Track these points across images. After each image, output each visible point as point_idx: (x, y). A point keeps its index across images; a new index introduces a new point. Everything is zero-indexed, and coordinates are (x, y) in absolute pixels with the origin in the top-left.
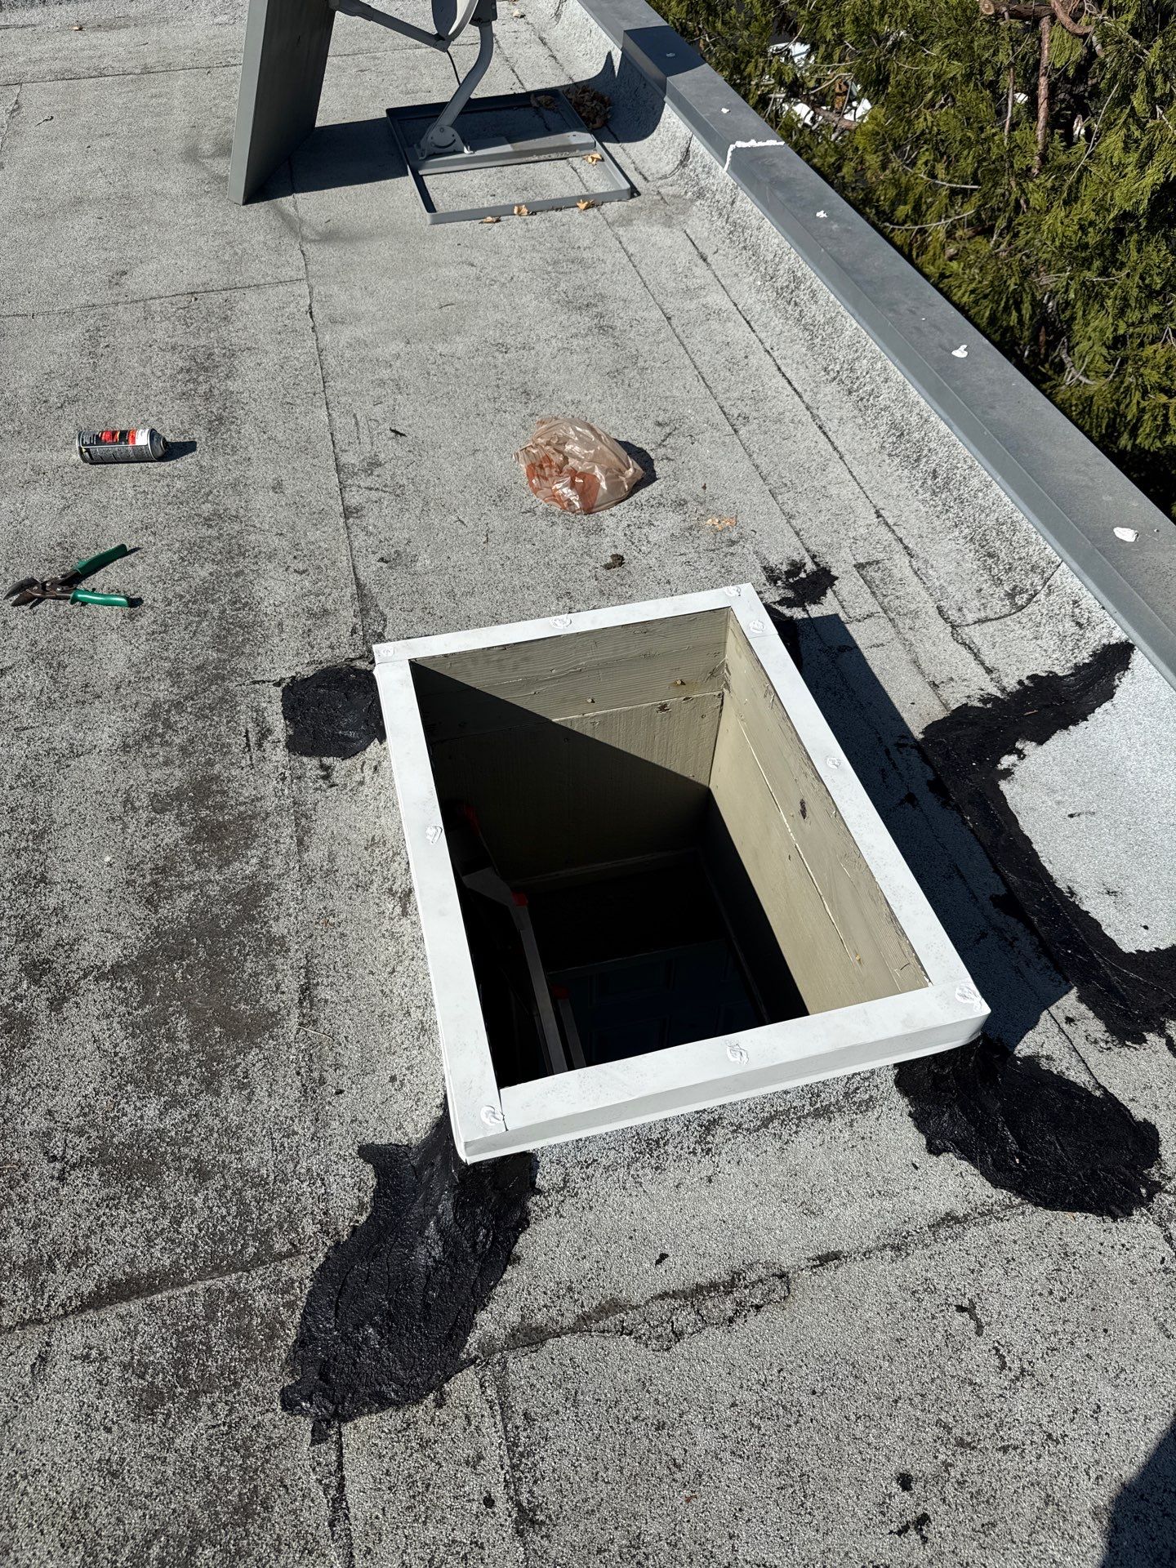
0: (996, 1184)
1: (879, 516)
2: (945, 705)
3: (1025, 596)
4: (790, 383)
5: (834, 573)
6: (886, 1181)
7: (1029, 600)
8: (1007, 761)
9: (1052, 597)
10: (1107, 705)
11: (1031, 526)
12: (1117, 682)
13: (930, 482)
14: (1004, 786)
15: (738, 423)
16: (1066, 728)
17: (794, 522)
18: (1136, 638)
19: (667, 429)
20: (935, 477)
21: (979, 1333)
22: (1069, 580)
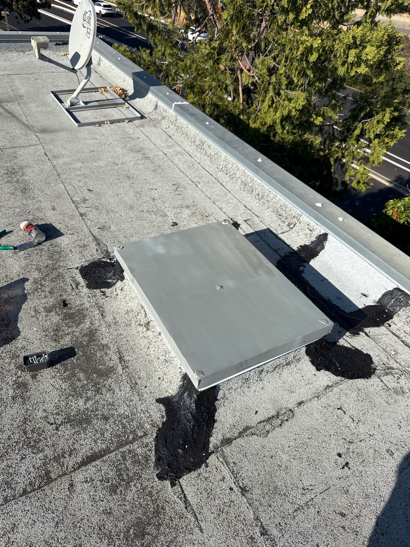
0: (337, 375)
1: (246, 207)
2: (280, 256)
3: (293, 225)
4: (208, 172)
5: (239, 223)
6: (308, 380)
7: (294, 226)
8: (301, 268)
9: (301, 224)
10: (323, 251)
11: (291, 206)
12: (325, 244)
13: (257, 197)
14: (303, 275)
15: (197, 184)
16: (314, 258)
17: (222, 210)
18: (328, 231)
19: (177, 186)
20: (258, 195)
21: (345, 414)
22: (306, 218)
